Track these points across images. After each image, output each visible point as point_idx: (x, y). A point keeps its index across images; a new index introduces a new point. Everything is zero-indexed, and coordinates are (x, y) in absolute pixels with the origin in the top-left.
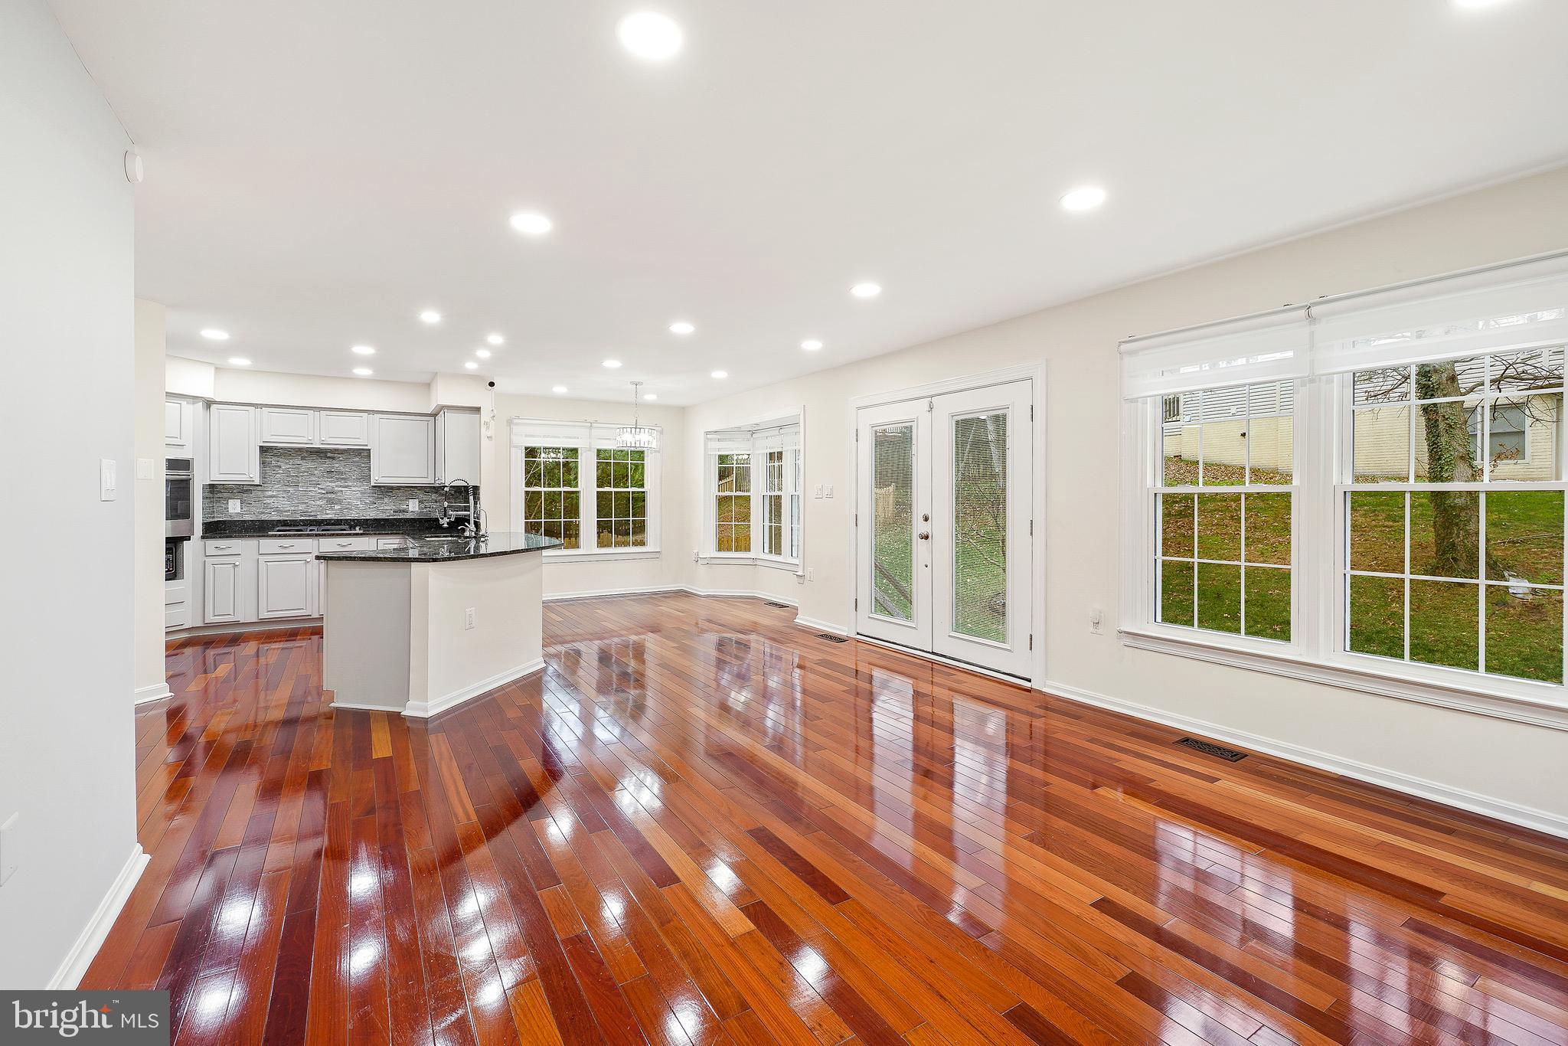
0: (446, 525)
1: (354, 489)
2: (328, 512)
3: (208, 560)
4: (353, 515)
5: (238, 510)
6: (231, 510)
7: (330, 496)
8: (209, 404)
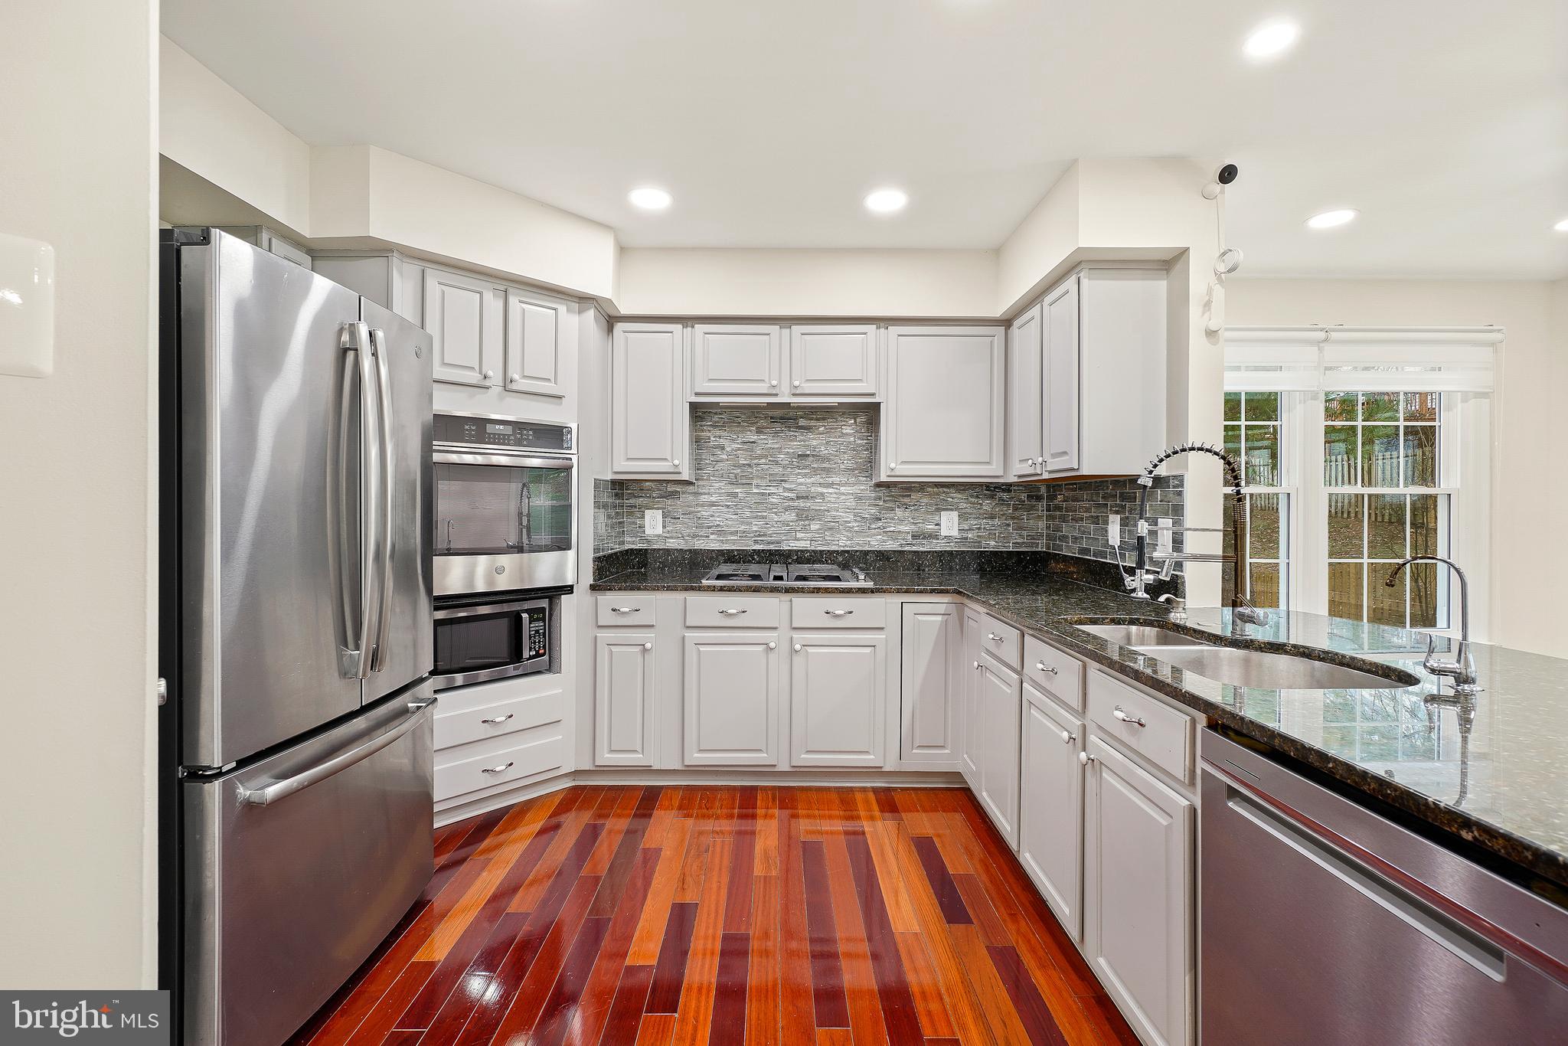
0: (1142, 594)
1: (843, 489)
2: (799, 535)
3: (603, 635)
4: (842, 542)
5: (659, 530)
6: (648, 531)
7: (801, 503)
8: (611, 321)
